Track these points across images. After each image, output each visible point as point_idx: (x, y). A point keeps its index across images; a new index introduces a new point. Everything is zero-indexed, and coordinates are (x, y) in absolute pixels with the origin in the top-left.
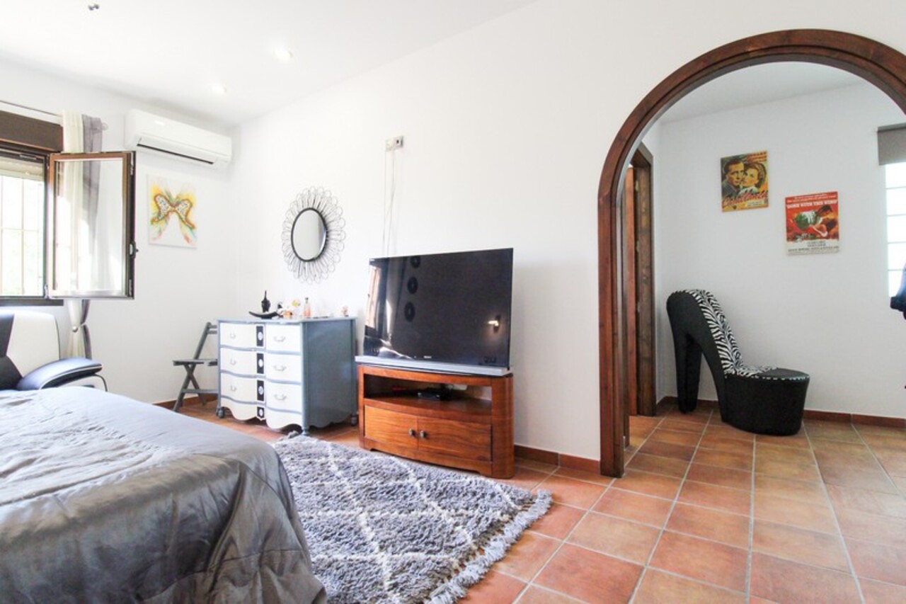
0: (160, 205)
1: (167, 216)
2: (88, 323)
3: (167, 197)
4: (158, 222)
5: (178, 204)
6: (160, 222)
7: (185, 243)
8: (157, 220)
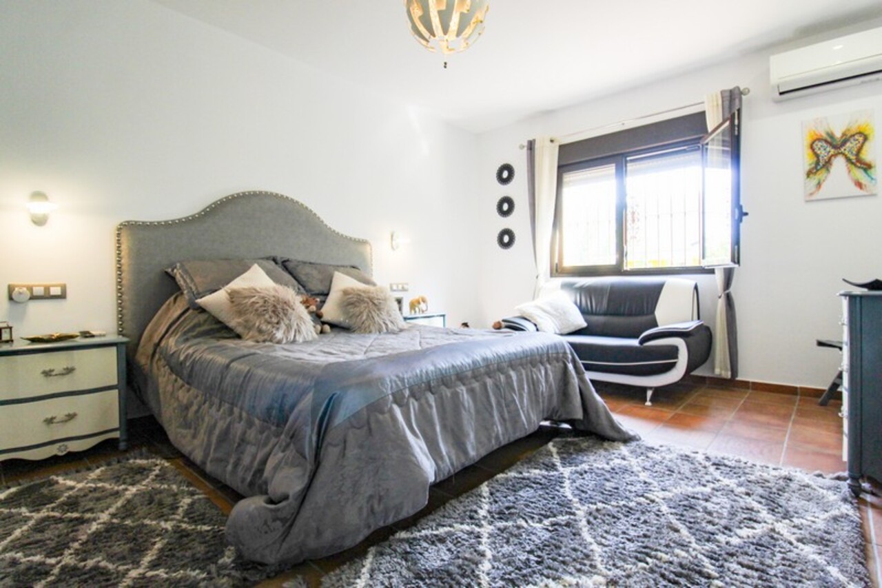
0: (819, 152)
1: (828, 163)
2: (732, 290)
3: (829, 139)
4: (815, 173)
5: (844, 143)
6: (819, 172)
7: (857, 191)
8: (815, 171)
